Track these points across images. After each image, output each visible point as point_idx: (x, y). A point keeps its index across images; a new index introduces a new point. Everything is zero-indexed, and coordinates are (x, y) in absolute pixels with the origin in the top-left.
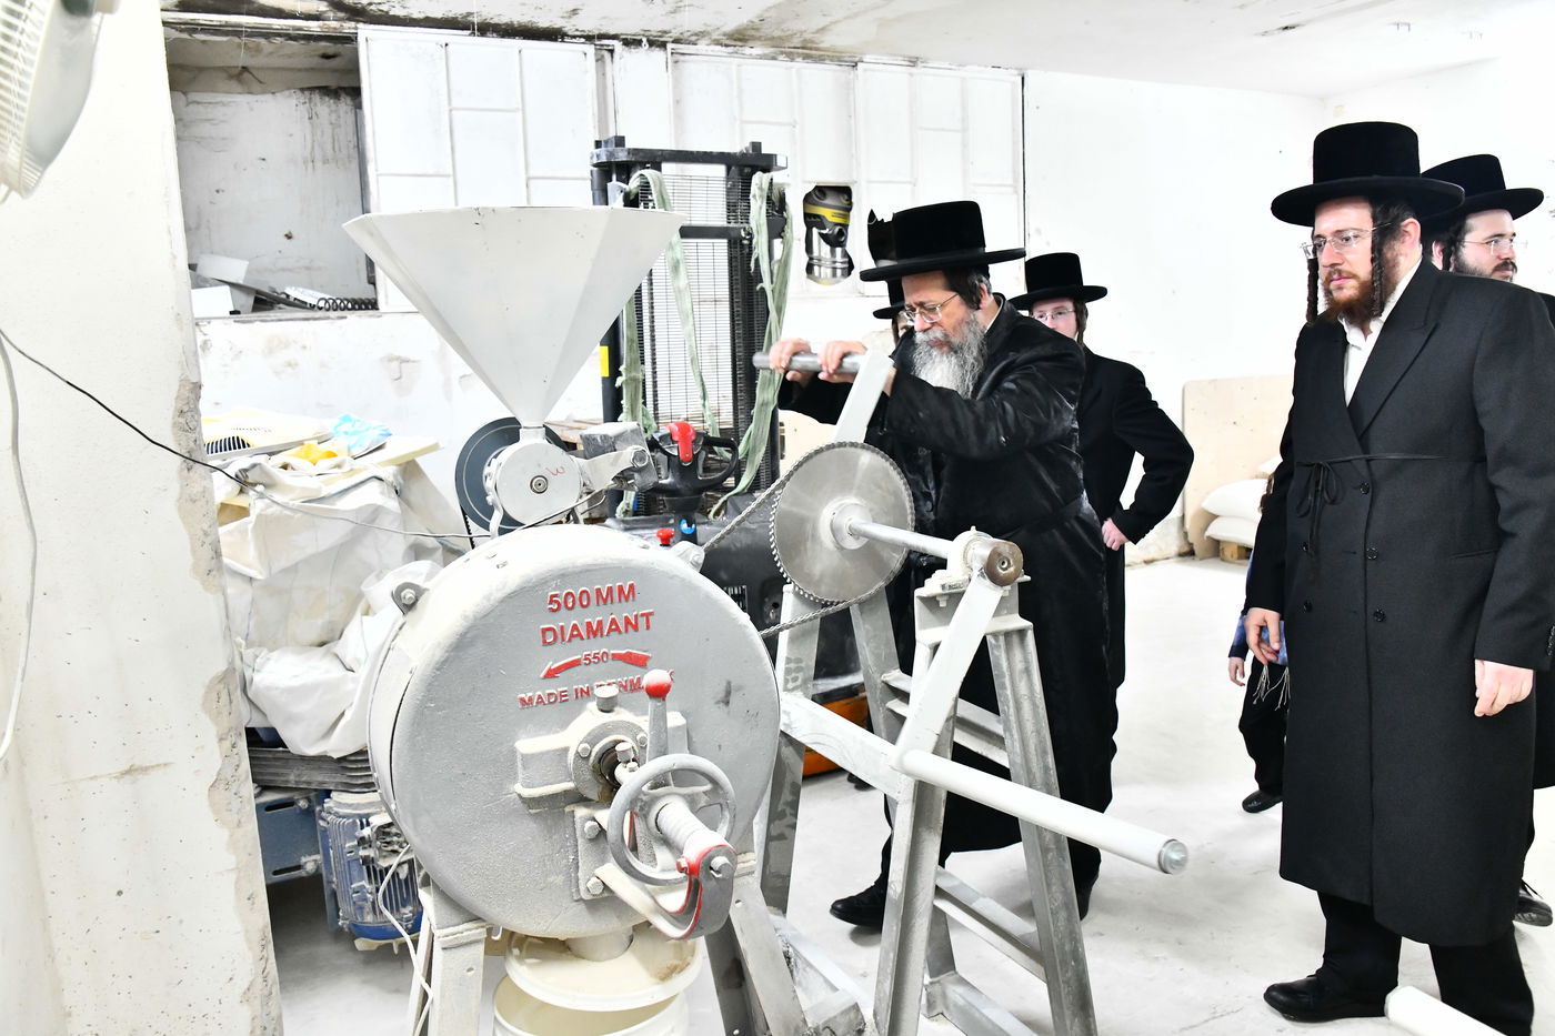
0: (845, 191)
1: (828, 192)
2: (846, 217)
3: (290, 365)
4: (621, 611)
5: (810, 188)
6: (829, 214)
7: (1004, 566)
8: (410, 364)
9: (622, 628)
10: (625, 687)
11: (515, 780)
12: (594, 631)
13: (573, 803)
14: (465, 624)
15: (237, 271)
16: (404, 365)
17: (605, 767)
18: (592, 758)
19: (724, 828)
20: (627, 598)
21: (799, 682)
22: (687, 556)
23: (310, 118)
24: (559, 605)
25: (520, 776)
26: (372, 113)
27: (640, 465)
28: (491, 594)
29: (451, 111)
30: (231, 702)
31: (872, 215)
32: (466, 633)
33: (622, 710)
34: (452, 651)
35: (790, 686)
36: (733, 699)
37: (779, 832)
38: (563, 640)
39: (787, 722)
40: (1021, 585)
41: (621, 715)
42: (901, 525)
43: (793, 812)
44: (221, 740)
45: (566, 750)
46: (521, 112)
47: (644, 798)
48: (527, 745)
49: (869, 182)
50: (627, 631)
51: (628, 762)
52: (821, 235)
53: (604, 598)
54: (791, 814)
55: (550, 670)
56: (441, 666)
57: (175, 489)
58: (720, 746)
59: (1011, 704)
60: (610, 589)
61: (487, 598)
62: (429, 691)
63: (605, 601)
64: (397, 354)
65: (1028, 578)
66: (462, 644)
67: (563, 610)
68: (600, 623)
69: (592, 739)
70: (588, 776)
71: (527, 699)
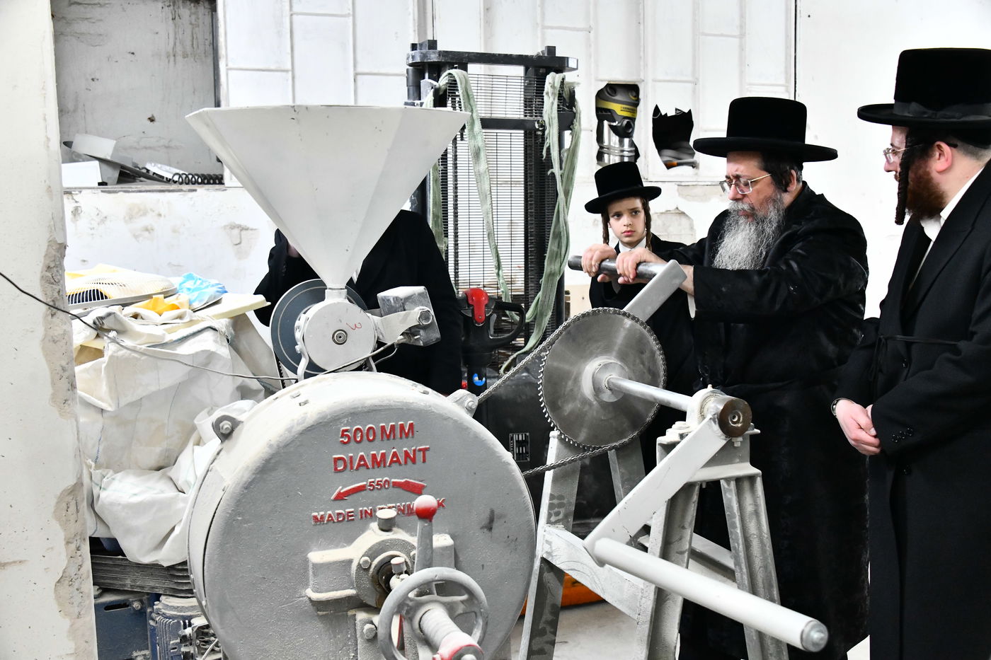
0: (633, 89)
1: (618, 90)
2: (634, 111)
3: (147, 230)
4: (403, 447)
5: (602, 85)
6: (618, 109)
7: (736, 420)
8: (250, 232)
9: (402, 461)
10: (403, 511)
11: (307, 585)
12: (378, 463)
13: (355, 608)
14: (270, 451)
15: (106, 148)
16: (244, 232)
17: (382, 576)
18: (371, 570)
19: (478, 633)
20: (407, 435)
21: (561, 516)
22: (463, 402)
23: (173, 19)
24: (349, 438)
25: (311, 582)
26: (225, 17)
27: (425, 323)
28: (292, 427)
29: (291, 15)
30: (78, 511)
31: (657, 110)
32: (270, 459)
33: (400, 530)
34: (257, 473)
35: (553, 519)
36: (495, 525)
37: (539, 647)
38: (352, 468)
39: (549, 551)
40: (753, 437)
41: (399, 534)
42: (654, 383)
43: (552, 630)
44: (68, 543)
45: (350, 561)
46: (351, 18)
47: (410, 604)
48: (317, 556)
49: (654, 81)
50: (406, 463)
51: (402, 573)
52: (611, 127)
53: (388, 435)
54: (550, 632)
55: (339, 493)
56: (249, 487)
57: (40, 331)
58: (483, 566)
59: (741, 541)
60: (393, 428)
61: (289, 430)
62: (237, 506)
63: (388, 437)
64: (238, 223)
65: (759, 431)
66: (266, 468)
67: (353, 443)
68: (383, 455)
69: (372, 552)
70: (367, 584)
71: (319, 517)
